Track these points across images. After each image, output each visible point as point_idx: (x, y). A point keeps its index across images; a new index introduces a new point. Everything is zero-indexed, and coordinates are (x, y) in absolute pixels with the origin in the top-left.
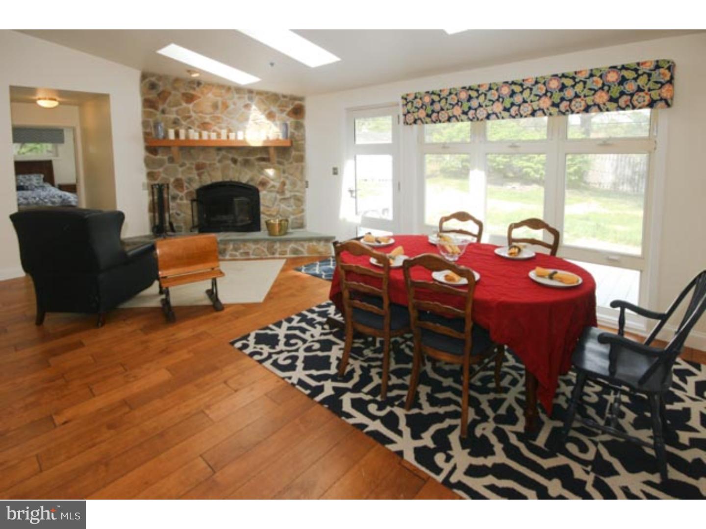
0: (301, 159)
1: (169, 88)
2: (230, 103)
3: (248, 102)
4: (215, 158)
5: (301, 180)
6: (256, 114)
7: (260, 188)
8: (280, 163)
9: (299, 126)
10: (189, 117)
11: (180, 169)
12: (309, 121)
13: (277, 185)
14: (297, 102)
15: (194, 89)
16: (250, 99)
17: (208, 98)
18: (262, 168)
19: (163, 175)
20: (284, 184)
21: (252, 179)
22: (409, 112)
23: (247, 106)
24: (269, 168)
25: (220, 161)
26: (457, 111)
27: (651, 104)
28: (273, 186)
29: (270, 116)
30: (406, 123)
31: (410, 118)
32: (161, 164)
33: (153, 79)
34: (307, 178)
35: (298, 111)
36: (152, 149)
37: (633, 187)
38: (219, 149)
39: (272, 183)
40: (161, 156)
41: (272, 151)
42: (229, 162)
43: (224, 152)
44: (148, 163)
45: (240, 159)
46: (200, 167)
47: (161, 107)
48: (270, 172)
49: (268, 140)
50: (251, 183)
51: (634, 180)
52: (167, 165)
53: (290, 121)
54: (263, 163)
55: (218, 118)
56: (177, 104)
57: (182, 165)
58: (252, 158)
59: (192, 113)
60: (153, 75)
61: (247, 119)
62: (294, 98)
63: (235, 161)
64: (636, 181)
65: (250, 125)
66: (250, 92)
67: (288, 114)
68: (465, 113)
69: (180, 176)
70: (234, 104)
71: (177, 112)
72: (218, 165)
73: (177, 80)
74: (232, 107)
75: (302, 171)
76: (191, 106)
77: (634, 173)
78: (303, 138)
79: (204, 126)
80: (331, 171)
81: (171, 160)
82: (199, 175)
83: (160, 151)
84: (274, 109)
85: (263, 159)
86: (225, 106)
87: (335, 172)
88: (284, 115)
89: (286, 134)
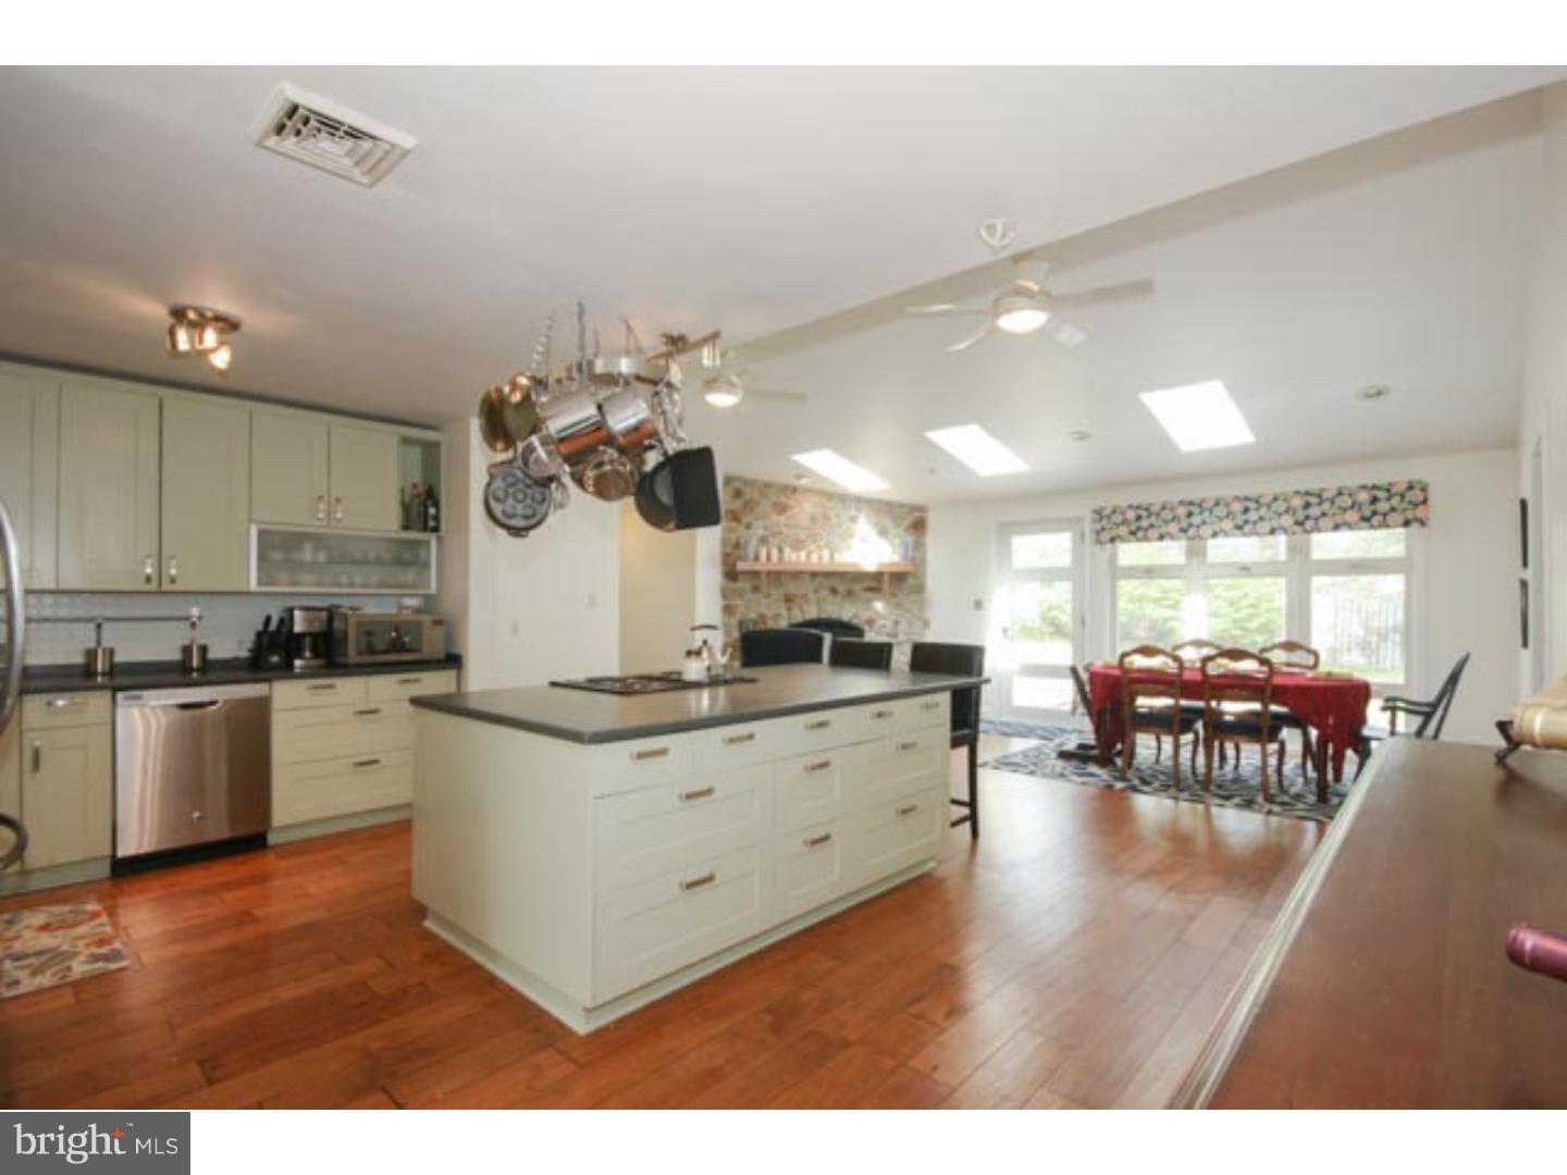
0: (920, 589)
1: (756, 496)
2: (832, 514)
3: (854, 513)
4: (808, 586)
5: (919, 618)
6: (864, 527)
7: (866, 628)
8: (893, 595)
9: (919, 546)
10: (780, 533)
11: (764, 601)
12: (931, 540)
13: (889, 623)
14: (919, 514)
15: (787, 497)
16: (859, 509)
17: (805, 507)
18: (869, 601)
19: (742, 609)
20: (897, 623)
21: (856, 616)
22: (1103, 529)
23: (853, 519)
24: (878, 600)
25: (815, 591)
26: (1173, 528)
27: (1407, 523)
28: (884, 626)
29: (883, 532)
30: (1099, 542)
31: (1105, 536)
32: (741, 594)
33: (737, 484)
34: (929, 615)
35: (919, 526)
36: (731, 575)
37: (1370, 657)
38: (814, 575)
39: (881, 622)
40: (743, 584)
41: (886, 579)
42: (825, 592)
43: (819, 580)
44: (725, 594)
45: (842, 588)
46: (789, 599)
47: (745, 520)
48: (879, 606)
49: (880, 565)
50: (855, 622)
51: (1370, 643)
52: (749, 595)
53: (910, 539)
54: (870, 595)
55: (815, 534)
56: (766, 517)
57: (768, 596)
58: (857, 587)
59: (784, 530)
60: (738, 479)
61: (851, 536)
62: (913, 508)
63: (834, 591)
64: (1374, 645)
65: (855, 543)
66: (860, 501)
67: (906, 530)
68: (1183, 531)
69: (763, 610)
70: (838, 516)
71: (766, 528)
72: (812, 597)
73: (768, 485)
74: (834, 520)
75: (922, 605)
76: (782, 519)
77: (1368, 630)
78: (924, 561)
79: (798, 545)
80: (972, 604)
81: (756, 589)
82: (789, 610)
83: (741, 577)
84: (888, 523)
85: (871, 589)
86: (826, 518)
87: (978, 605)
88: (900, 531)
89: (905, 557)
